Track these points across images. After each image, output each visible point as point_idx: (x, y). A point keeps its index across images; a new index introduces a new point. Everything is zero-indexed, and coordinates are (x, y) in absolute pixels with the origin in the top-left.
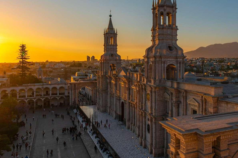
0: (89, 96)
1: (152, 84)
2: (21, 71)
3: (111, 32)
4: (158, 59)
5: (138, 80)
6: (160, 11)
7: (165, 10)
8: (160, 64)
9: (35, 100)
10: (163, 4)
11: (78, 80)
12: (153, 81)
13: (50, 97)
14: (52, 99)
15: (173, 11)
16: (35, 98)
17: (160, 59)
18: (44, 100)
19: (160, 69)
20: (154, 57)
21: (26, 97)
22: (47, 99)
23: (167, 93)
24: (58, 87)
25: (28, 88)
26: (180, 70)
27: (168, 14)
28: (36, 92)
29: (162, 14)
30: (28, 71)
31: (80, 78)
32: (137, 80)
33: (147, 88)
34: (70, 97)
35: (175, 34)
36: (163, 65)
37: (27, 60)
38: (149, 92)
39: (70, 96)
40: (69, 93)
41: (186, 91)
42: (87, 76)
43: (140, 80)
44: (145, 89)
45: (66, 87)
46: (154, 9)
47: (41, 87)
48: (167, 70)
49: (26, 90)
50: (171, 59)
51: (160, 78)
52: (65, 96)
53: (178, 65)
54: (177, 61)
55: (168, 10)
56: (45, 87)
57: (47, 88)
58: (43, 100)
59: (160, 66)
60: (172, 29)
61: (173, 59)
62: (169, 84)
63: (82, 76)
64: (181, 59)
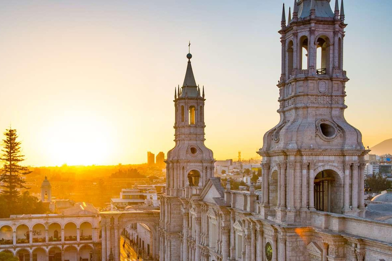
0: (146, 246)
1: (278, 220)
2: (7, 187)
3: (190, 95)
4: (292, 158)
5: (248, 209)
6: (300, 35)
7: (312, 32)
8: (298, 171)
9: (31, 251)
10: (307, 15)
11: (123, 208)
12: (279, 214)
13: (62, 244)
14: (67, 250)
15: (335, 33)
16: (31, 247)
17: (298, 158)
18: (50, 252)
19: (298, 182)
20: (284, 152)
21: (15, 243)
22: (55, 248)
23: (315, 243)
24: (78, 222)
25: (18, 223)
26: (351, 186)
27: (321, 41)
28: (34, 232)
29: (305, 42)
30: (22, 187)
31: (130, 204)
32: (245, 209)
33: (266, 231)
34: (103, 246)
35: (339, 93)
36: (305, 172)
37: (19, 164)
38: (270, 239)
39: (103, 243)
40: (100, 237)
41: (362, 241)
42: (143, 197)
43: (253, 209)
44: (262, 233)
45: (95, 223)
46: (284, 31)
47: (42, 222)
48: (317, 184)
49: (14, 228)
50: (326, 158)
51: (298, 205)
52: (94, 243)
53: (348, 172)
54: (344, 162)
55: (321, 31)
56: (51, 221)
57: (55, 224)
58: (47, 250)
59: (298, 174)
60: (331, 79)
61: (332, 158)
62: (320, 220)
63: (134, 197)
64: (355, 158)
